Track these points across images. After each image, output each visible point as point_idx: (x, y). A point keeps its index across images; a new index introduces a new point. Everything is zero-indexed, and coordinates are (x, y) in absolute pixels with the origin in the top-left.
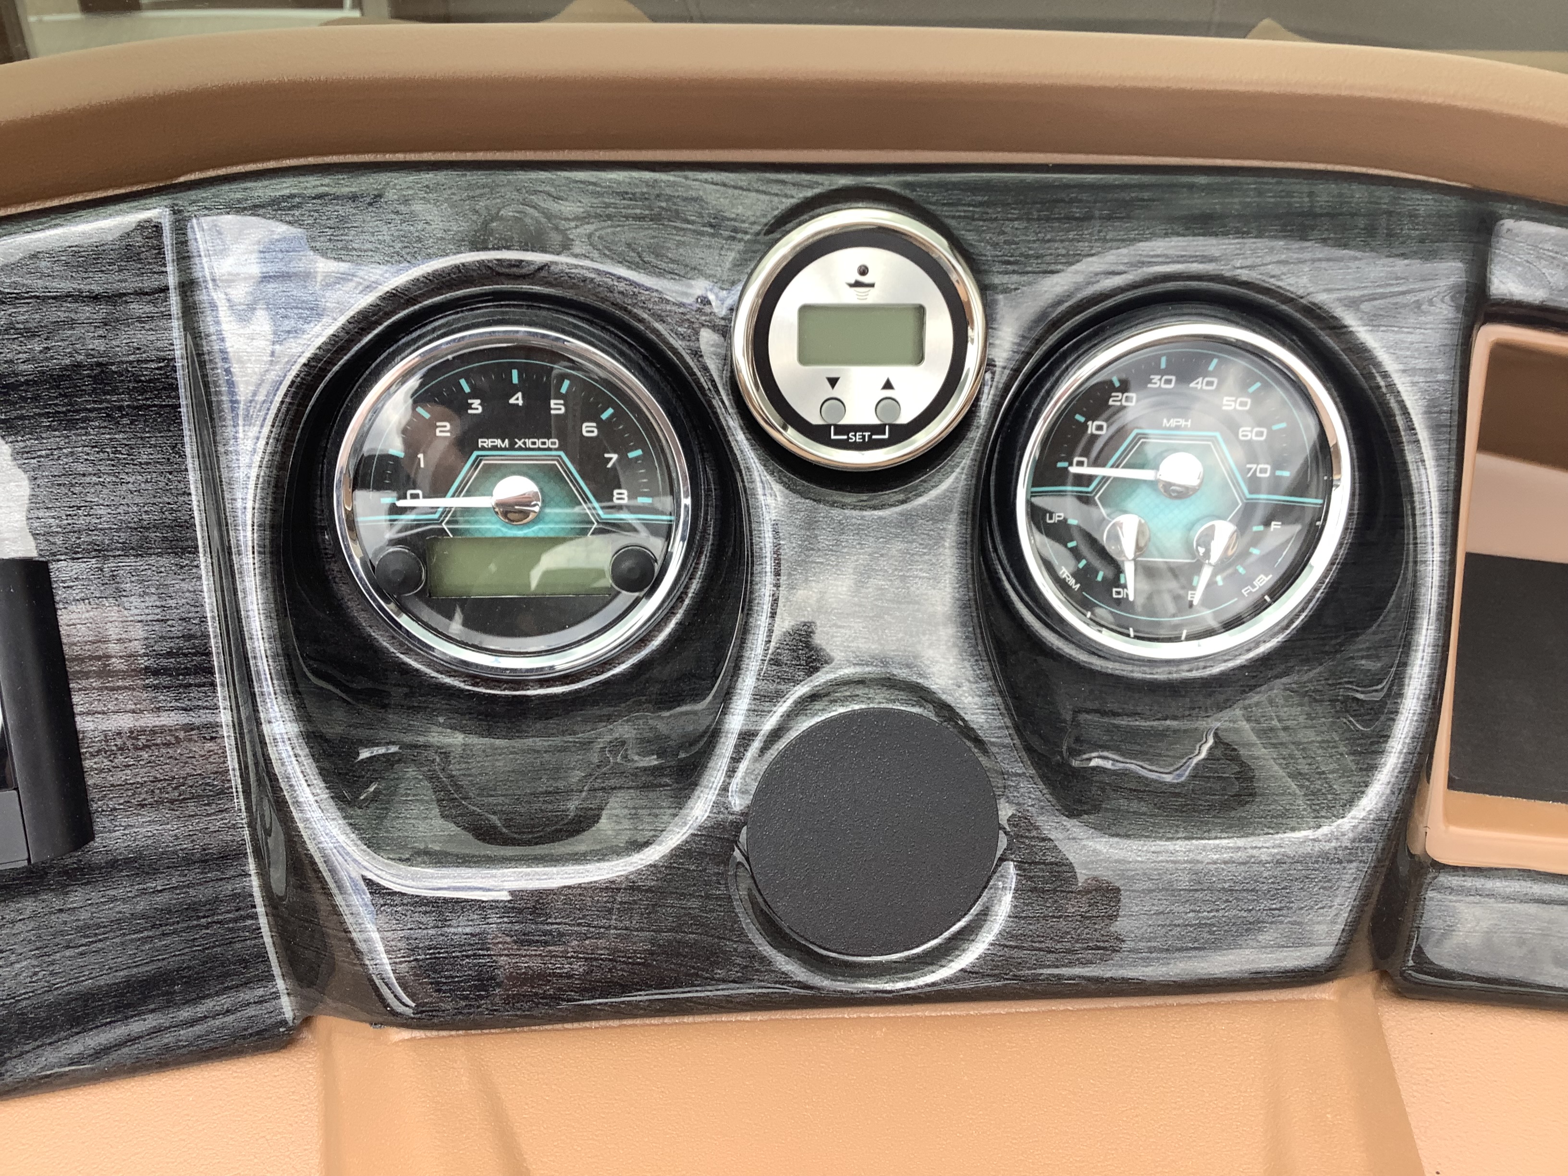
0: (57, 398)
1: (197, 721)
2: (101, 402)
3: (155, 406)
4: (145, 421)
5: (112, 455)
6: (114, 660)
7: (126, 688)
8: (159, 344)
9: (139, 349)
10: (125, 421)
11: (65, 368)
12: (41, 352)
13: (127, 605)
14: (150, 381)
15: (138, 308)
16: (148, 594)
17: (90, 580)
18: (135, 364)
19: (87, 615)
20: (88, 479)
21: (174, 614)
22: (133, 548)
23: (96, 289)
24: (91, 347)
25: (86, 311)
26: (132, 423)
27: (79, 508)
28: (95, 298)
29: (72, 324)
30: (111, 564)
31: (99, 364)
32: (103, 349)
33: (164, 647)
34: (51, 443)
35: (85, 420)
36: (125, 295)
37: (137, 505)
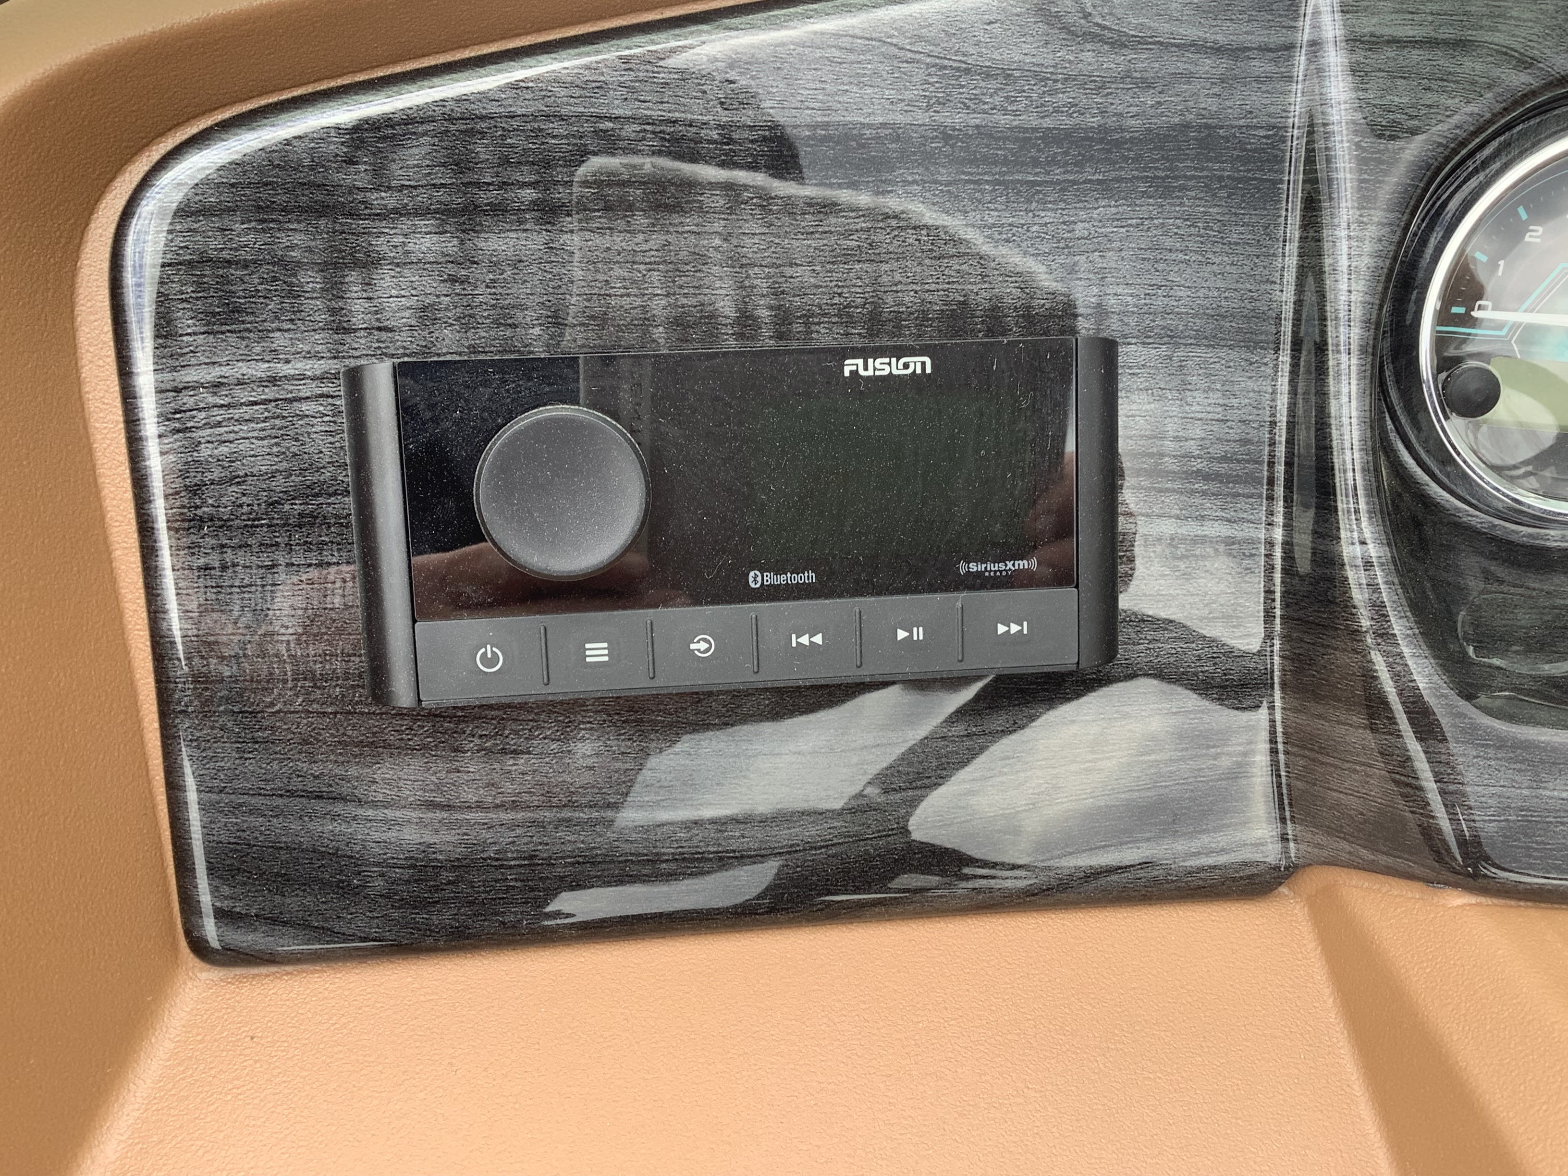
0: (1158, 160)
1: (1239, 535)
2: (1202, 170)
3: (1255, 179)
4: (1243, 196)
5: (1202, 231)
6: (1167, 459)
7: (1174, 491)
8: (1272, 109)
9: (1251, 112)
10: (1223, 193)
11: (1173, 128)
12: (1152, 106)
13: (1189, 399)
14: (1255, 150)
15: (1259, 66)
16: (1213, 390)
17: (1157, 368)
18: (1244, 129)
19: (1148, 407)
20: (1174, 256)
21: (1235, 414)
22: (1206, 338)
23: (1221, 39)
24: (1203, 106)
25: (1207, 65)
26: (1228, 197)
27: (1160, 287)
28: (1218, 50)
29: (1189, 77)
30: (1180, 353)
31: (1207, 126)
32: (1214, 108)
33: (1218, 450)
34: (1143, 211)
35: (1182, 188)
36: (1249, 49)
37: (1218, 289)
